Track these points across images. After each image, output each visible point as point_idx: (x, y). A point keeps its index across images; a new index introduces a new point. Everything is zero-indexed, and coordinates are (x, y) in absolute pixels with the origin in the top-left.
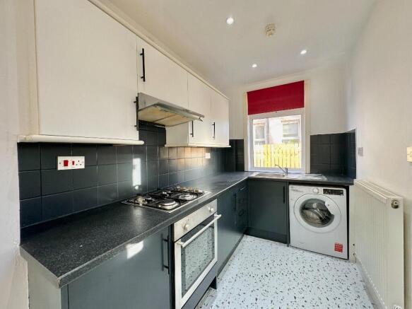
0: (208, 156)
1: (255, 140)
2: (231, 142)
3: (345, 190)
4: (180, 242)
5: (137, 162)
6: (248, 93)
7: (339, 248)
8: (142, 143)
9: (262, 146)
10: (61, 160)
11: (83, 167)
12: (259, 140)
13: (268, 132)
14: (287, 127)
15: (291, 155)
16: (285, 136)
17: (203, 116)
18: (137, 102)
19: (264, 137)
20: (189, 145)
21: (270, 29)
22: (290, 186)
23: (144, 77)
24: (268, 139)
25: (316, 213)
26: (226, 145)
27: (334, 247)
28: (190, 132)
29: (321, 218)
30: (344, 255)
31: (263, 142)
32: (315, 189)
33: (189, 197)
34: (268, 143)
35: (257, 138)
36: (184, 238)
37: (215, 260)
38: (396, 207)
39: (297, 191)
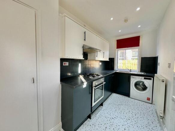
0: (101, 64)
1: (119, 58)
2: (109, 59)
3: (152, 78)
4: (94, 88)
5: (80, 65)
6: (117, 40)
7: (148, 99)
8: (84, 59)
9: (122, 60)
10: (64, 63)
11: (68, 65)
12: (121, 58)
13: (125, 55)
14: (134, 53)
15: (135, 65)
16: (133, 56)
17: (101, 51)
18: (83, 47)
19: (123, 57)
20: (96, 60)
21: (126, 21)
22: (131, 76)
23: (85, 40)
24: (125, 58)
25: (141, 87)
26: (108, 60)
27: (147, 99)
28: (96, 55)
29: (142, 88)
30: (150, 102)
31: (123, 59)
32: (141, 77)
33: (95, 76)
34: (125, 59)
35: (120, 57)
36: (95, 87)
37: (103, 97)
38: (163, 82)
39: (134, 78)
